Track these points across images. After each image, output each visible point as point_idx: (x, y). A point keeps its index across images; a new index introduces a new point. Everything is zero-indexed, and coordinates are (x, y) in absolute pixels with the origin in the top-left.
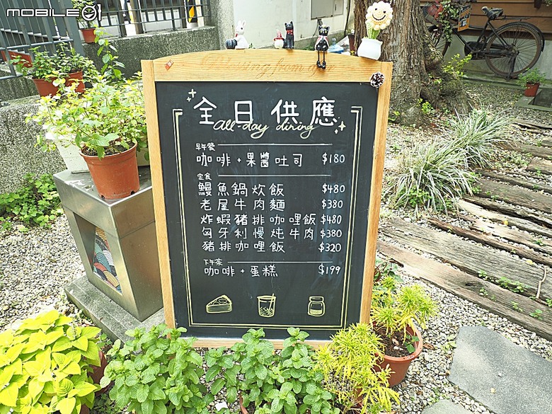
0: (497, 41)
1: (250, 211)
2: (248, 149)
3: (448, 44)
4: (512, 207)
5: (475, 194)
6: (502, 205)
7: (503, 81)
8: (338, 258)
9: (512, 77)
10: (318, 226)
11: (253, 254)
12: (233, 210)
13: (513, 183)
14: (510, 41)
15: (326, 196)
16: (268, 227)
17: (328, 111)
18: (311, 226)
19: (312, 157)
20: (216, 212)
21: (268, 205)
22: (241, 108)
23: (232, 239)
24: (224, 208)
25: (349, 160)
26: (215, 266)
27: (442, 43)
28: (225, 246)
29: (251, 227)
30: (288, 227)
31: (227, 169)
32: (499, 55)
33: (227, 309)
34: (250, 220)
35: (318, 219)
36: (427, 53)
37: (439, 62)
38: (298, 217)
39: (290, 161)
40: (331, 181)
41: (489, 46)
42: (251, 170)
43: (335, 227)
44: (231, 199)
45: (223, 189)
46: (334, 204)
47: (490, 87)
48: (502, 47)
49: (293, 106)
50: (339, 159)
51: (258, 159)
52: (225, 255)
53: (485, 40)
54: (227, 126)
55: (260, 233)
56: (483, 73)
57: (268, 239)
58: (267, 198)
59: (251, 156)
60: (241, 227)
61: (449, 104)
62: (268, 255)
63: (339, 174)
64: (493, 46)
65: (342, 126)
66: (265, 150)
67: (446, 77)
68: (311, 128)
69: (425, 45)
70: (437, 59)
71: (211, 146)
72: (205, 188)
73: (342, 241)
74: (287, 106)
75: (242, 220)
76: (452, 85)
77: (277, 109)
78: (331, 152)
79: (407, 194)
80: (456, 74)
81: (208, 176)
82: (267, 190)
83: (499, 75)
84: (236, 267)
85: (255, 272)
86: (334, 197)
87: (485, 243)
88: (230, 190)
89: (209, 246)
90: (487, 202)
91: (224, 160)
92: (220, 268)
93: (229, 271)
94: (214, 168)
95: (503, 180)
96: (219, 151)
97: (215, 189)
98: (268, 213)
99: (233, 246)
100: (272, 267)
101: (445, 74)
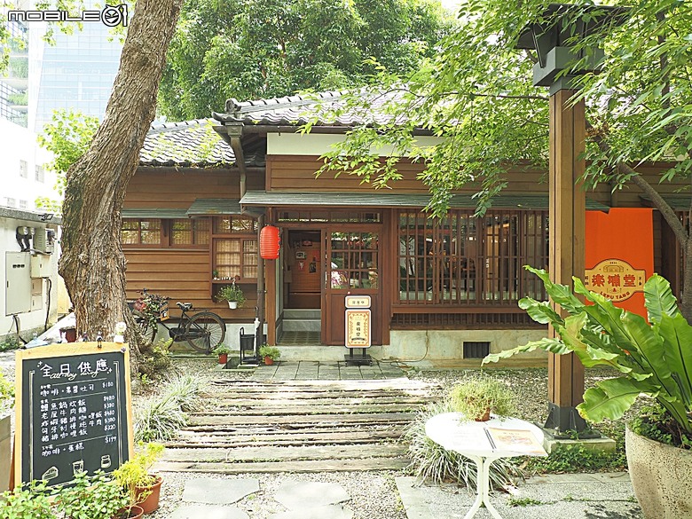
0: (193, 326)
1: (68, 416)
2: (67, 385)
3: (155, 331)
4: (211, 427)
5: (189, 426)
6: (205, 428)
7: (204, 355)
8: (114, 432)
9: (209, 352)
10: (103, 418)
11: (70, 438)
12: (59, 417)
13: (212, 415)
14: (203, 326)
15: (106, 402)
16: (78, 422)
17: (104, 365)
18: (100, 418)
19: (98, 385)
20: (50, 419)
21: (77, 411)
22: (63, 367)
23: (59, 432)
24: (55, 416)
25: (115, 384)
26: (49, 450)
27: (150, 330)
28: (55, 437)
29: (69, 424)
30: (88, 420)
31: (56, 396)
32: (197, 337)
33: (55, 475)
34: (68, 420)
35: (103, 414)
36: (139, 340)
37: (149, 345)
38: (93, 414)
39: (88, 388)
40: (107, 395)
41: (187, 330)
42: (69, 395)
43: (112, 416)
44: (59, 411)
45: (54, 406)
46: (111, 405)
47: (195, 361)
48: (197, 330)
49: (88, 364)
50: (110, 384)
51: (72, 389)
52: (54, 443)
53: (184, 326)
54: (57, 376)
55: (74, 426)
56: (188, 352)
57: (78, 429)
58: (77, 407)
59: (68, 388)
60: (64, 425)
61: (162, 375)
62: (79, 437)
63: (111, 391)
64: (191, 330)
65: (110, 370)
66: (75, 384)
67: (157, 356)
68: (96, 372)
69: (136, 334)
70: (147, 343)
71: (49, 386)
72: (45, 407)
73: (116, 423)
74: (85, 364)
75: (64, 421)
76: (163, 360)
77: (80, 366)
78: (106, 382)
79: (141, 432)
80: (164, 352)
81: (46, 401)
82: (77, 404)
83: (201, 351)
84: (61, 448)
85: (71, 448)
86: (110, 402)
87: (197, 447)
88: (58, 406)
89: (45, 439)
90: (197, 428)
91: (55, 392)
92: (51, 450)
93: (57, 451)
94: (50, 397)
95: (206, 415)
96: (52, 388)
97: (50, 407)
98: (78, 415)
99: (59, 436)
100: (81, 444)
101: (156, 353)
